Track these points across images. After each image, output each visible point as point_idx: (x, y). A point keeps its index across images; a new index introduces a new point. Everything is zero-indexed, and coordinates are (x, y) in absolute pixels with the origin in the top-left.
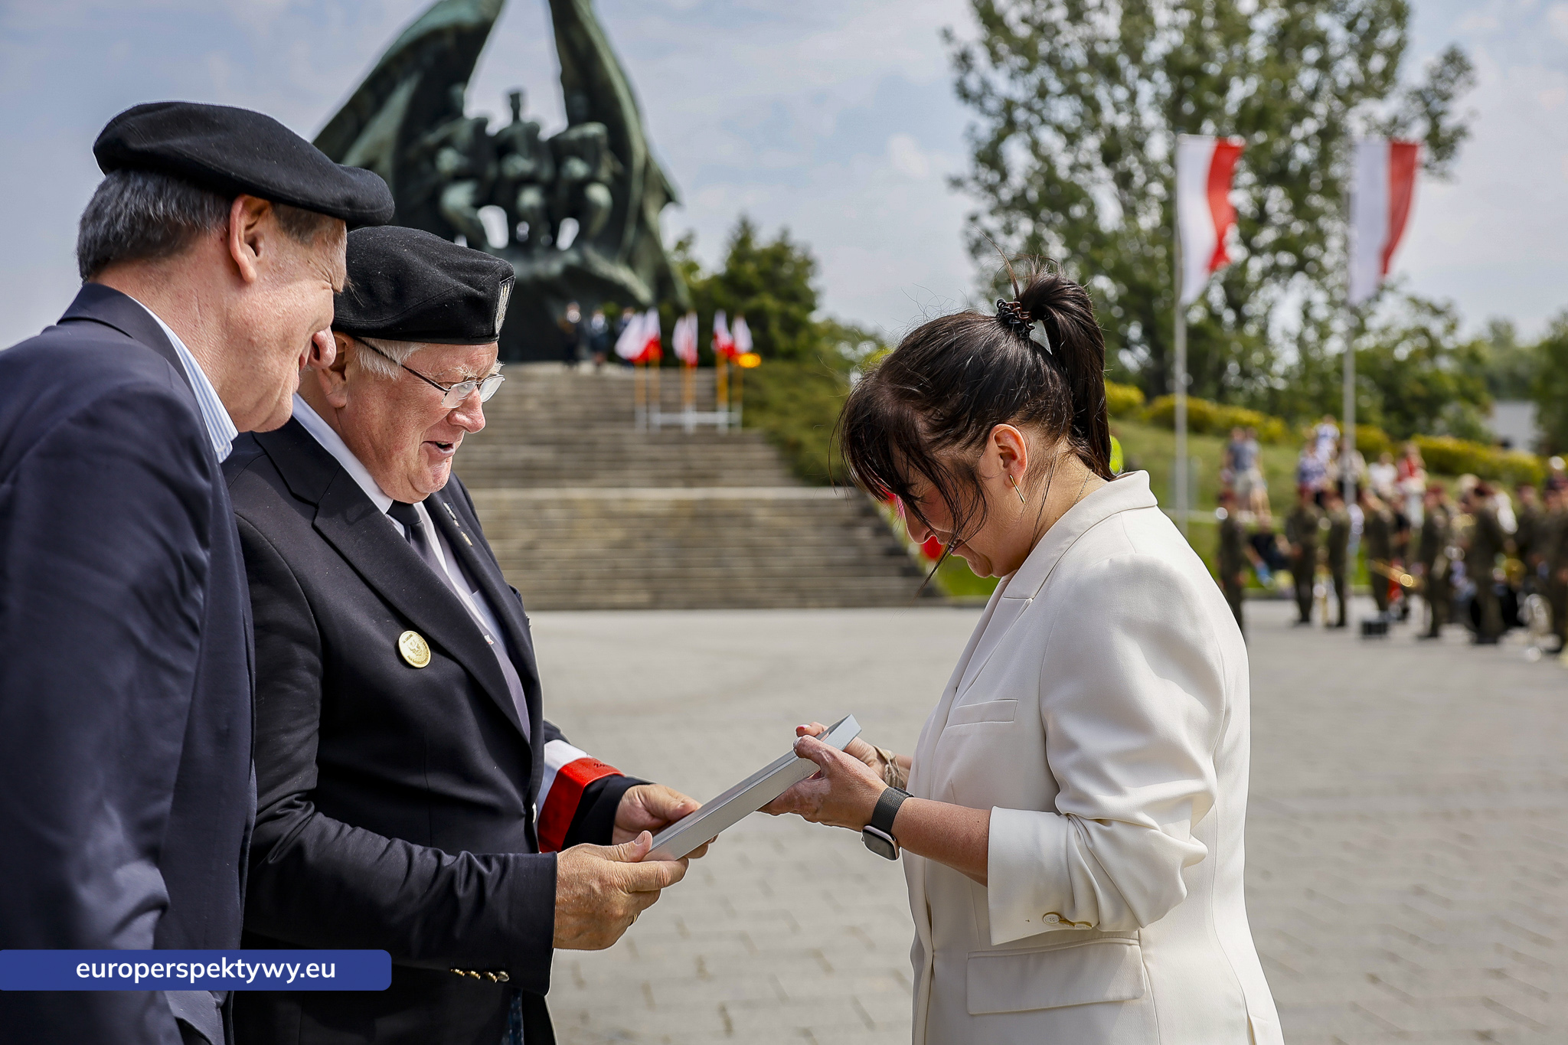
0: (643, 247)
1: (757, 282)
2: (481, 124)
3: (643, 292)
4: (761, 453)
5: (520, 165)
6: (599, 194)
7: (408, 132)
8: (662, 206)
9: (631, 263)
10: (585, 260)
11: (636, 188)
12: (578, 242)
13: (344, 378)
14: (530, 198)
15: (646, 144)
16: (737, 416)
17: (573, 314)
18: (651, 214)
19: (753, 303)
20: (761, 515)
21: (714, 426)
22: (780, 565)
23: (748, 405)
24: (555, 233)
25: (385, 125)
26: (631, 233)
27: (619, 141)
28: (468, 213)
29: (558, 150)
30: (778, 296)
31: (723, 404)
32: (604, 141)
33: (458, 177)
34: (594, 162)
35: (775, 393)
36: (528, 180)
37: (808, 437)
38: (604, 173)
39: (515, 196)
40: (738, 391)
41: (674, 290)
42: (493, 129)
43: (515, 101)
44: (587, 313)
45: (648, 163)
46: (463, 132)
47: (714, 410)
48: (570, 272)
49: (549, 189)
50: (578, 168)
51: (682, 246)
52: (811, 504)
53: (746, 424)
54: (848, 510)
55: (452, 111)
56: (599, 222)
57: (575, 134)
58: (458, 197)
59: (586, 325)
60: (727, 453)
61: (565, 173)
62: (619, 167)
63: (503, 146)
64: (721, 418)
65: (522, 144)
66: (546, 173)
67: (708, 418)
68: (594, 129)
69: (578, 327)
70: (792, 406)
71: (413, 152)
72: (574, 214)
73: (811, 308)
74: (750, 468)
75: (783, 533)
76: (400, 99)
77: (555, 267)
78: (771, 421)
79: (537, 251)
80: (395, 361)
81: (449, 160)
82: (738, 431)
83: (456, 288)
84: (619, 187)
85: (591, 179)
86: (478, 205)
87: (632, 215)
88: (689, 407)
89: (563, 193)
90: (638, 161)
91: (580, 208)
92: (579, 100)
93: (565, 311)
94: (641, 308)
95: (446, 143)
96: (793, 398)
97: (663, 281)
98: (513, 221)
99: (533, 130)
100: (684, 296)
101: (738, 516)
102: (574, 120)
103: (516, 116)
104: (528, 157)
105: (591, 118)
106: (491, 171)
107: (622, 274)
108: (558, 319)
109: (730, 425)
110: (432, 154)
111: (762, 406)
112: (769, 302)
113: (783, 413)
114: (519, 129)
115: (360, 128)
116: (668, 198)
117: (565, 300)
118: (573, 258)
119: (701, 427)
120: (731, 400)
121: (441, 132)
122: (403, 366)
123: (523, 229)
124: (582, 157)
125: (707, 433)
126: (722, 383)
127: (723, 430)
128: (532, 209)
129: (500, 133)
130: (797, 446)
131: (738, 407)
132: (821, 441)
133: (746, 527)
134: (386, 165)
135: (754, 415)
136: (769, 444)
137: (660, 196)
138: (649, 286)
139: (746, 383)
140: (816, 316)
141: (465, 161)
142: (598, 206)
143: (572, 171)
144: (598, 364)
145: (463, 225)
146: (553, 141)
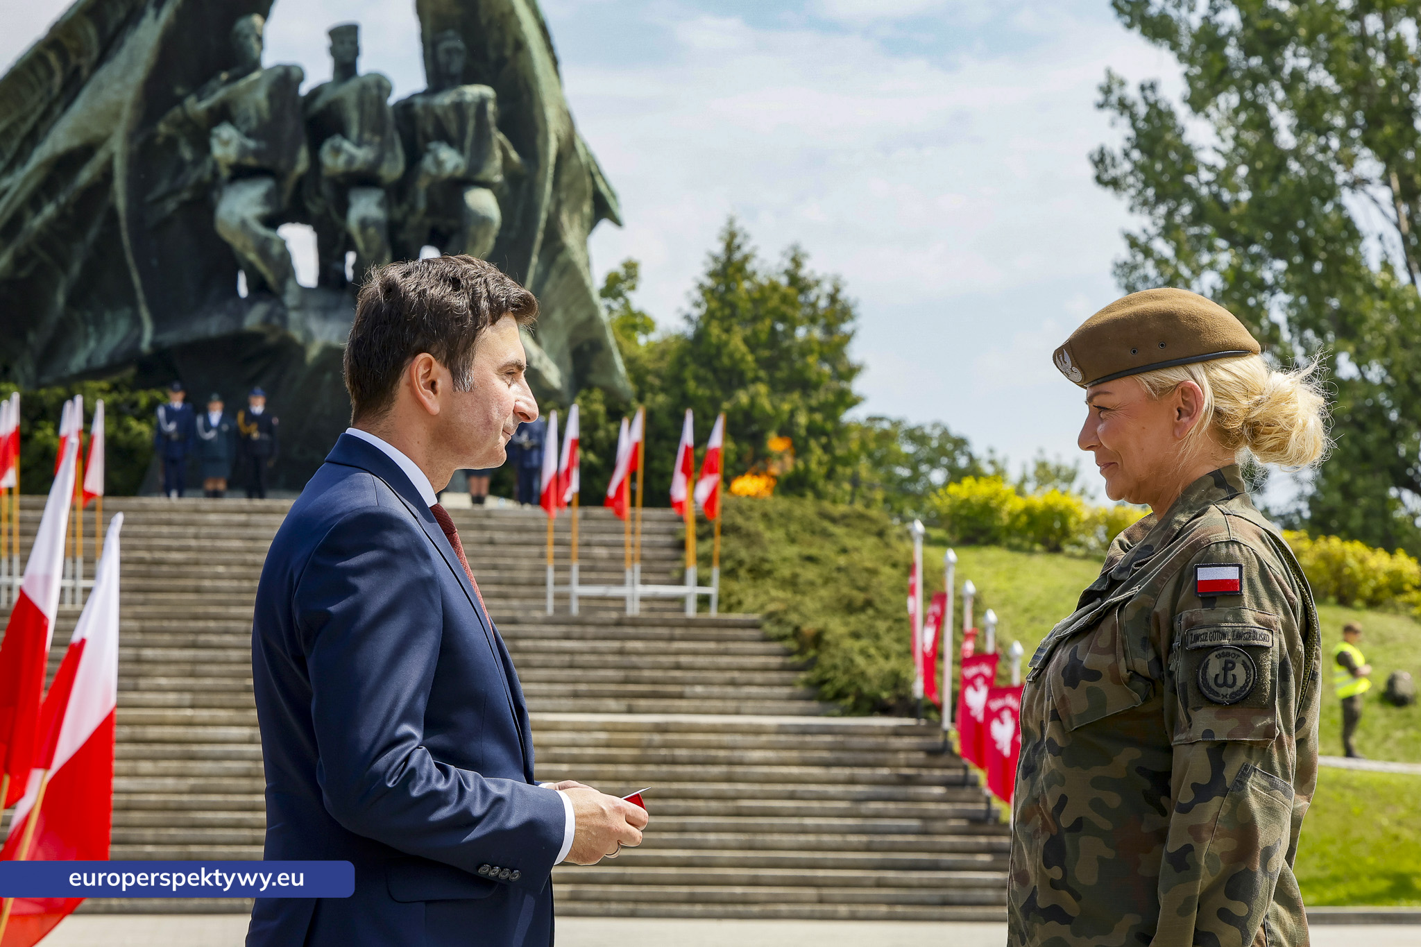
0: (554, 289)
2: (288, 78)
3: (555, 374)
4: (756, 654)
5: (349, 152)
6: (483, 204)
7: (158, 94)
8: (591, 225)
14: (365, 209)
15: (568, 118)
16: (712, 590)
18: (571, 236)
21: (675, 605)
23: (730, 574)
25: (120, 80)
27: (520, 114)
28: (262, 231)
29: (415, 126)
31: (693, 570)
32: (493, 113)
33: (241, 173)
34: (476, 149)
35: (780, 551)
36: (365, 179)
37: (836, 626)
38: (494, 171)
39: (339, 207)
40: (716, 545)
41: (609, 367)
42: (303, 87)
43: (344, 43)
45: (569, 146)
46: (256, 93)
47: (681, 581)
49: (397, 193)
50: (450, 159)
51: (613, 288)
53: (729, 604)
55: (240, 57)
57: (441, 100)
58: (241, 207)
61: (428, 163)
62: (514, 155)
63: (322, 118)
64: (688, 592)
65: (353, 116)
66: (393, 169)
67: (665, 590)
68: (477, 93)
70: (808, 574)
72: (437, 238)
73: (846, 400)
78: (774, 597)
81: (228, 143)
82: (714, 614)
84: (517, 192)
85: (470, 179)
86: (272, 222)
87: (540, 236)
88: (633, 572)
89: (421, 198)
91: (449, 227)
92: (454, 42)
95: (223, 114)
96: (810, 559)
97: (585, 352)
98: (331, 248)
99: (377, 89)
100: (621, 376)
102: (438, 78)
103: (345, 67)
104: (359, 144)
105: (472, 76)
106: (301, 163)
109: (704, 601)
110: (201, 132)
111: (759, 572)
113: (792, 583)
114: (349, 91)
119: (655, 606)
120: (705, 560)
121: (218, 95)
124: (455, 143)
126: (690, 531)
127: (691, 611)
128: (364, 224)
129: (316, 93)
130: (818, 639)
131: (715, 572)
132: (856, 636)
133: (729, 779)
134: (117, 146)
135: (743, 588)
136: (766, 639)
137: (587, 208)
138: (559, 363)
139: (724, 531)
140: (851, 416)
141: (251, 144)
142: (485, 221)
143: (439, 163)
144: (478, 500)
145: (252, 256)
146: (406, 106)
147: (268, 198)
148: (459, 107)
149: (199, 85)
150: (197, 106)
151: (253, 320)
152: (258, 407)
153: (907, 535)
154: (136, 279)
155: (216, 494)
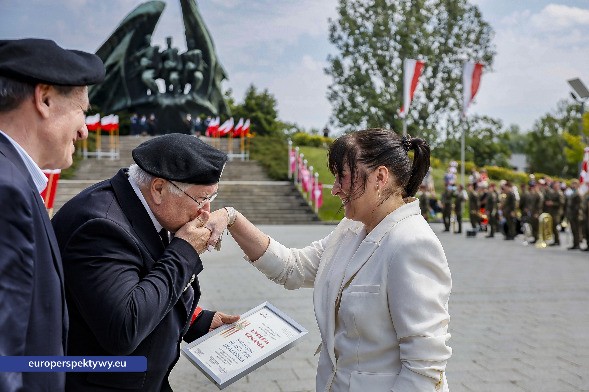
0: (214, 94)
1: (255, 107)
2: (156, 49)
3: (215, 111)
4: (256, 169)
5: (170, 64)
6: (199, 75)
7: (130, 51)
8: (222, 80)
9: (210, 100)
10: (193, 98)
11: (212, 73)
12: (191, 92)
13: (161, 193)
14: (174, 76)
15: (216, 57)
16: (247, 155)
17: (189, 118)
18: (218, 83)
19: (254, 114)
20: (256, 191)
21: (240, 159)
22: (263, 209)
23: (251, 152)
24: (183, 89)
25: (122, 48)
26: (210, 89)
27: (206, 56)
28: (152, 81)
29: (184, 59)
30: (263, 113)
31: (243, 151)
32: (201, 56)
33: (148, 68)
34: (197, 63)
35: (261, 147)
36: (174, 69)
37: (273, 163)
38: (201, 68)
39: (169, 75)
40: (248, 146)
41: (226, 110)
42: (160, 51)
43: (169, 41)
44: (194, 117)
45: (216, 64)
46: (150, 52)
47: (240, 153)
48: (188, 102)
49: (181, 73)
50: (191, 65)
51: (227, 94)
52: (274, 187)
53: (251, 158)
54: (287, 190)
55: (146, 44)
56: (199, 85)
57: (190, 53)
58: (148, 75)
59: (194, 122)
60: (244, 168)
61: (187, 67)
62: (206, 65)
63: (164, 57)
64: (242, 156)
65: (171, 56)
66: (180, 67)
67: (238, 156)
68: (197, 52)
69: (191, 122)
70: (267, 152)
71: (131, 59)
72: (190, 82)
73: (275, 117)
74: (252, 174)
75: (264, 197)
76: (127, 39)
77: (183, 101)
78: (260, 157)
79: (176, 95)
80: (181, 191)
81: (145, 62)
82: (248, 160)
83: (209, 167)
84: (206, 72)
85: (196, 70)
86: (155, 78)
87: (211, 83)
88: (231, 152)
89: (186, 74)
90: (213, 64)
91: (192, 80)
92: (192, 41)
93: (186, 117)
94: (214, 116)
95: (144, 55)
96: (268, 149)
97: (222, 106)
98: (168, 84)
99: (175, 51)
100: (229, 112)
101: (248, 191)
102: (190, 48)
103: (169, 46)
104: (173, 62)
105: (196, 48)
106: (160, 66)
107: (207, 104)
108: (184, 119)
109: (245, 158)
110: (139, 59)
111: (257, 152)
112: (260, 114)
113: (264, 154)
114: (170, 51)
115: (112, 50)
116: (224, 77)
117: (186, 112)
118: (189, 98)
119: (235, 159)
120: (245, 149)
121: (142, 51)
122: (184, 193)
123: (171, 87)
124: (193, 62)
125: (237, 161)
126: (242, 143)
127: (243, 160)
128: (174, 80)
129: (163, 52)
130: (269, 166)
131: (248, 152)
132: (277, 165)
133: (251, 195)
134: (122, 63)
135: (254, 155)
136: (259, 165)
137: (221, 77)
138: (217, 108)
139: (251, 143)
140: (276, 120)
141: (150, 62)
142: (199, 79)
143: (189, 66)
144: (198, 136)
145: (150, 85)
146: (182, 55)
147: (154, 73)
148: (193, 55)
149: (138, 49)
150: (138, 54)
151: (151, 99)
152: (152, 117)
153: (288, 144)
154: (127, 91)
155: (144, 136)
